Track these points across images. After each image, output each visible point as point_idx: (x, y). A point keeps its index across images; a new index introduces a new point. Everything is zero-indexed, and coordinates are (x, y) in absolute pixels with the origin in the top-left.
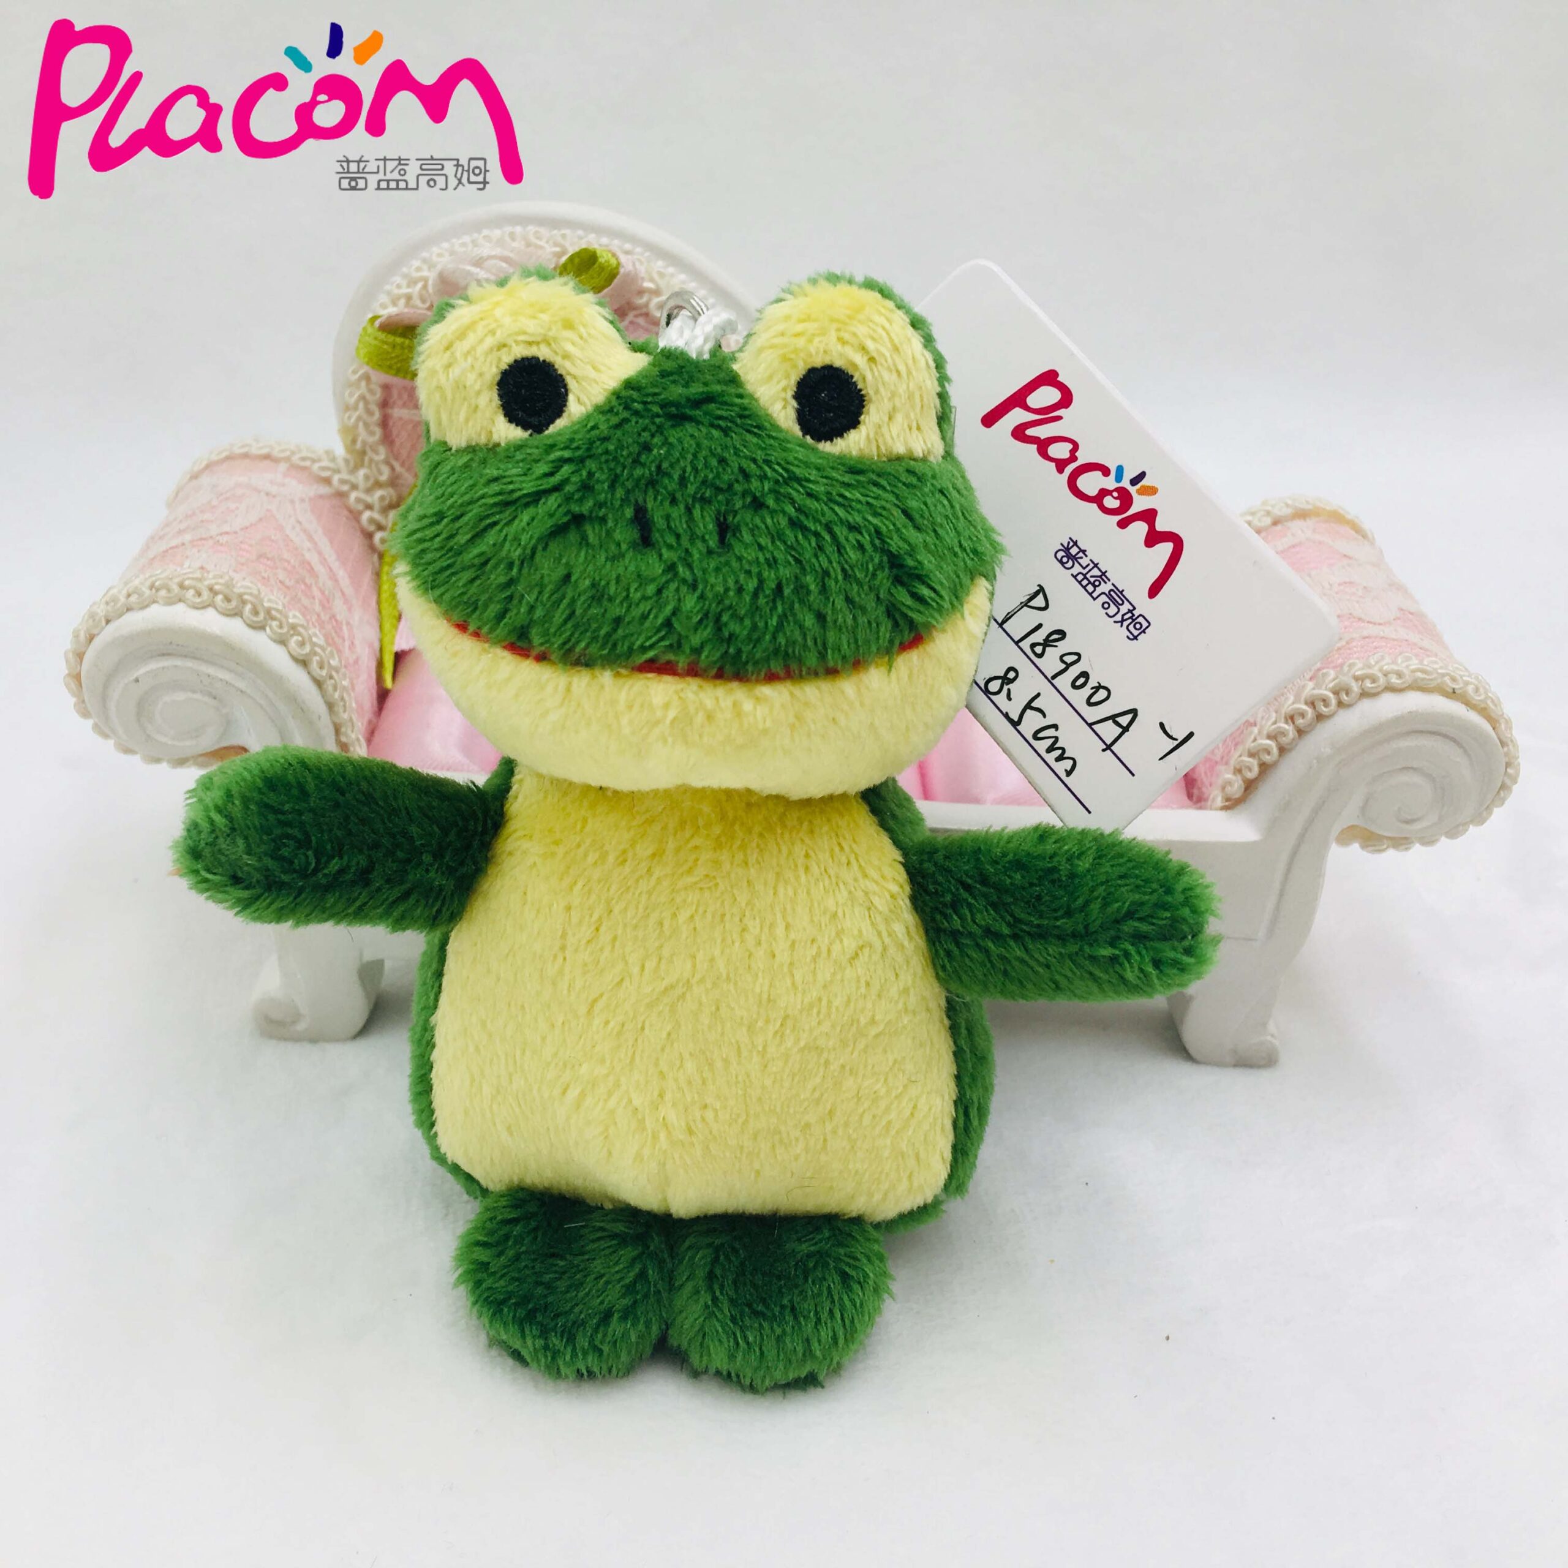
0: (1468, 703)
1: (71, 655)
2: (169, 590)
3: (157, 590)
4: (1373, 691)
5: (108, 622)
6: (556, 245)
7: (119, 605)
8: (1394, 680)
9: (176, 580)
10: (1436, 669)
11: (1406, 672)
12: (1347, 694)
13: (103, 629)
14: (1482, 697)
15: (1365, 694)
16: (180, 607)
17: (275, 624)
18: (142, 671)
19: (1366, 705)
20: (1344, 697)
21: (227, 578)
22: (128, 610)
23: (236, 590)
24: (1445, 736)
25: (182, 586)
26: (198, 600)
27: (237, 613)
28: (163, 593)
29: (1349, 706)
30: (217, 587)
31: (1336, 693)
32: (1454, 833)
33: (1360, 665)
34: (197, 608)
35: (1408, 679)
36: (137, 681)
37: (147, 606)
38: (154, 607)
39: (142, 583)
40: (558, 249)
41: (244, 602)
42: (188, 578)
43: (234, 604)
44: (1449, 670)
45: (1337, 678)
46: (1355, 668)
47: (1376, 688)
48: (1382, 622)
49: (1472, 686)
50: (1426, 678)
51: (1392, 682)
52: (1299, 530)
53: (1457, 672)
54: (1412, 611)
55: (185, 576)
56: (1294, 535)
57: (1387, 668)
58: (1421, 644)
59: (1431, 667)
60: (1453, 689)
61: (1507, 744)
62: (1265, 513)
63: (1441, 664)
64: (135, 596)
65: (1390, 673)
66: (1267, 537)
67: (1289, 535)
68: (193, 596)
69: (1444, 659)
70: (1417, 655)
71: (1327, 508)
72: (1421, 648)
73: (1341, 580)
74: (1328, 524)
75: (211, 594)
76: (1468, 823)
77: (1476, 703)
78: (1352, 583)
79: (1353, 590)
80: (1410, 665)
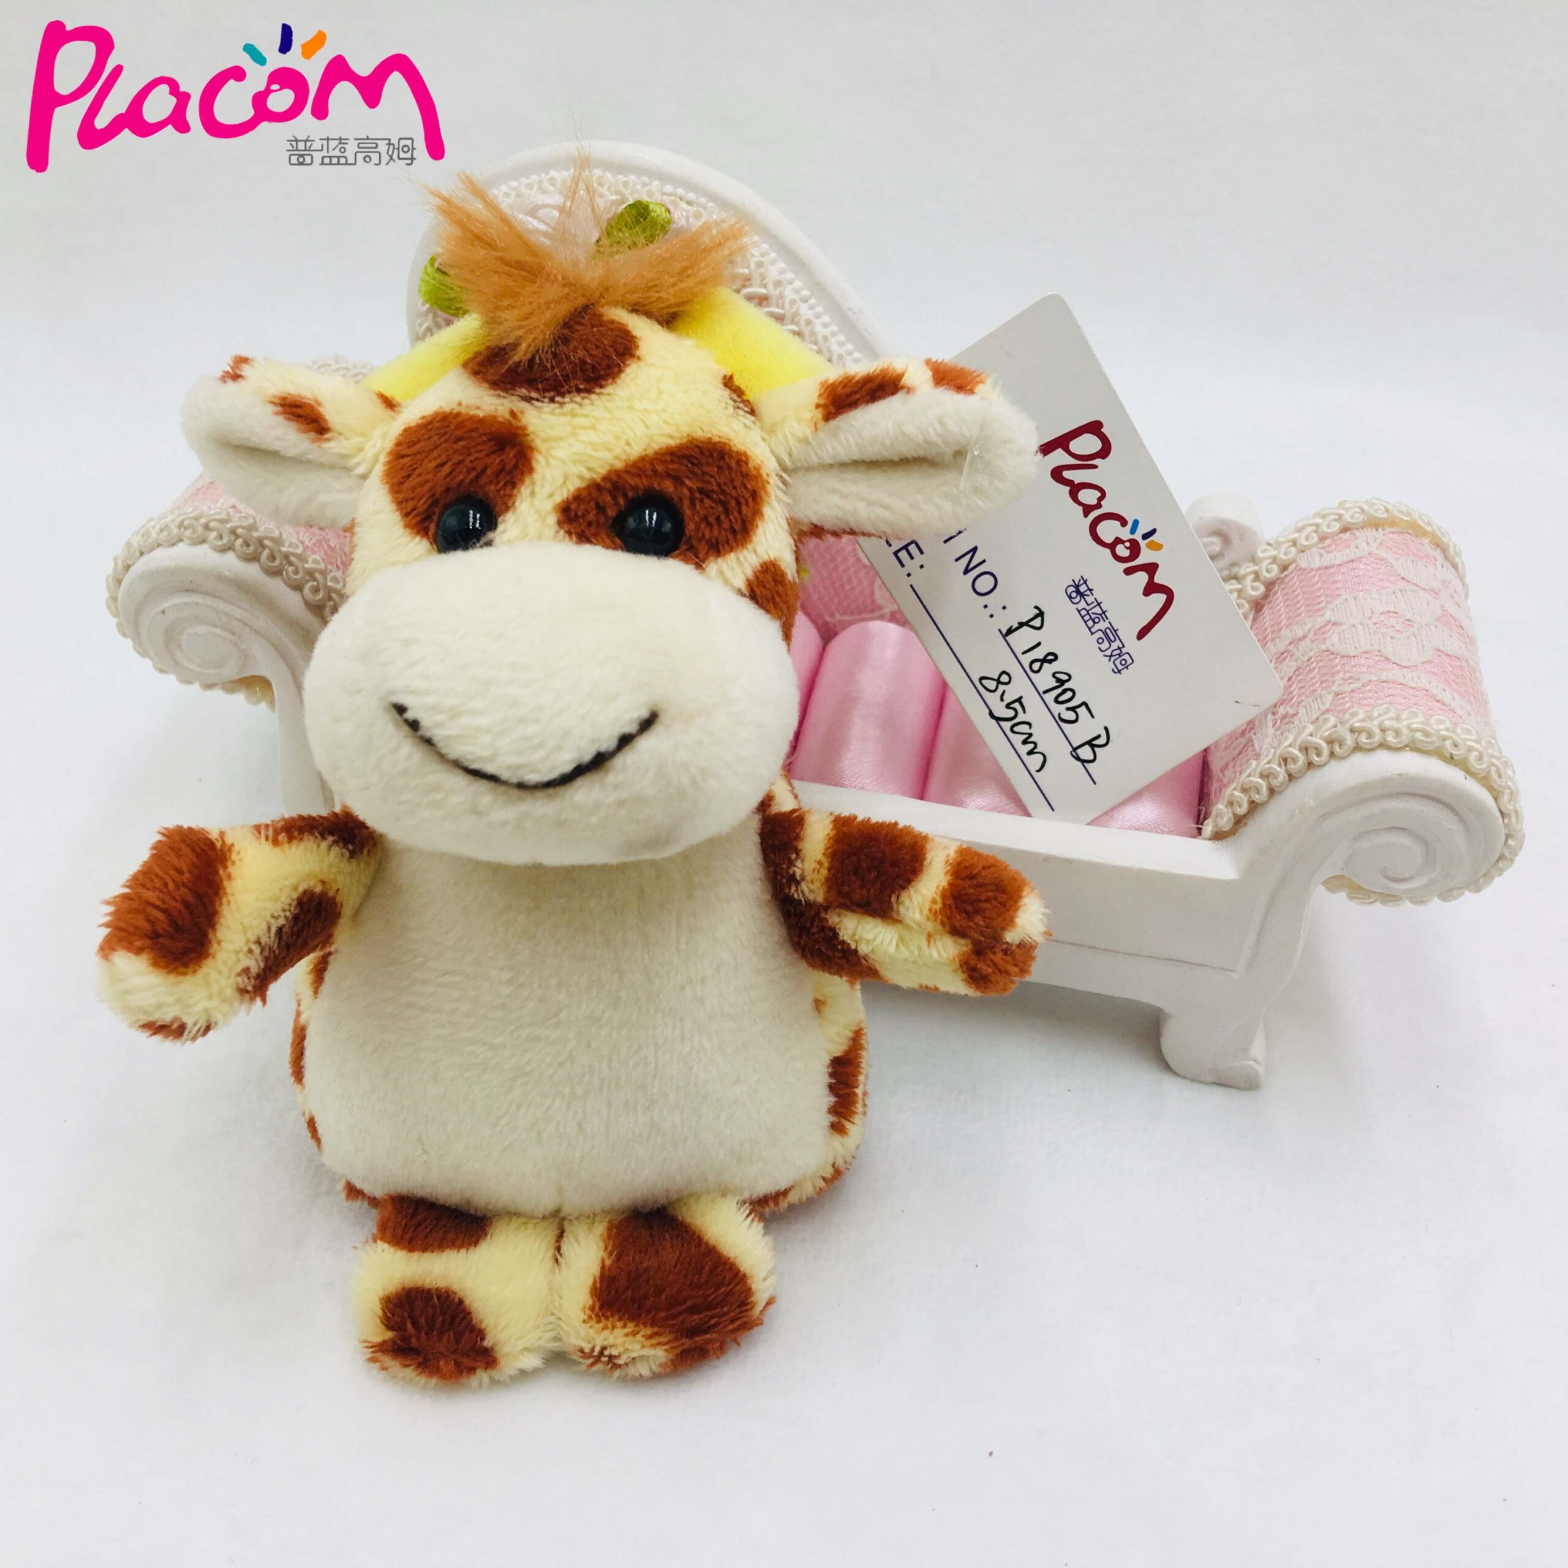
0: (1469, 772)
1: (111, 581)
2: (194, 531)
3: (186, 529)
4: (1369, 747)
5: (142, 554)
7: (150, 540)
8: (1391, 738)
9: (203, 521)
10: (1438, 731)
11: (1405, 731)
12: (1340, 746)
13: (137, 559)
14: (1484, 766)
15: (1357, 748)
16: (204, 548)
17: (291, 569)
18: (166, 605)
19: (1358, 759)
20: (1337, 749)
21: (251, 521)
22: (159, 545)
23: (256, 534)
24: (1439, 801)
25: (207, 528)
26: (218, 542)
27: (254, 558)
28: (188, 532)
29: (1342, 758)
30: (239, 531)
31: (1330, 742)
32: (1447, 895)
33: (1361, 716)
34: (219, 551)
35: (1405, 739)
36: (163, 612)
37: (174, 544)
38: (181, 545)
39: (173, 521)
40: (618, 198)
41: (263, 547)
42: (214, 520)
43: (252, 549)
44: (1454, 732)
45: (1335, 726)
46: (1355, 719)
47: (1371, 743)
48: (1408, 664)
49: (1476, 753)
50: (1425, 739)
51: (1388, 739)
52: (1365, 542)
53: (1463, 736)
54: (1450, 652)
55: (212, 518)
56: (1357, 547)
57: (1387, 723)
58: (1440, 697)
59: (1435, 727)
60: (1451, 754)
61: (1509, 816)
62: (1337, 517)
63: (1448, 725)
64: (165, 533)
65: (1388, 729)
66: (1329, 546)
67: (1352, 547)
68: (215, 539)
69: (1460, 716)
70: (1430, 709)
71: (1405, 518)
72: (1438, 701)
73: (1385, 609)
74: (1402, 536)
75: (233, 538)
76: (1462, 888)
77: (1478, 772)
78: (1396, 613)
79: (1393, 622)
80: (1412, 723)
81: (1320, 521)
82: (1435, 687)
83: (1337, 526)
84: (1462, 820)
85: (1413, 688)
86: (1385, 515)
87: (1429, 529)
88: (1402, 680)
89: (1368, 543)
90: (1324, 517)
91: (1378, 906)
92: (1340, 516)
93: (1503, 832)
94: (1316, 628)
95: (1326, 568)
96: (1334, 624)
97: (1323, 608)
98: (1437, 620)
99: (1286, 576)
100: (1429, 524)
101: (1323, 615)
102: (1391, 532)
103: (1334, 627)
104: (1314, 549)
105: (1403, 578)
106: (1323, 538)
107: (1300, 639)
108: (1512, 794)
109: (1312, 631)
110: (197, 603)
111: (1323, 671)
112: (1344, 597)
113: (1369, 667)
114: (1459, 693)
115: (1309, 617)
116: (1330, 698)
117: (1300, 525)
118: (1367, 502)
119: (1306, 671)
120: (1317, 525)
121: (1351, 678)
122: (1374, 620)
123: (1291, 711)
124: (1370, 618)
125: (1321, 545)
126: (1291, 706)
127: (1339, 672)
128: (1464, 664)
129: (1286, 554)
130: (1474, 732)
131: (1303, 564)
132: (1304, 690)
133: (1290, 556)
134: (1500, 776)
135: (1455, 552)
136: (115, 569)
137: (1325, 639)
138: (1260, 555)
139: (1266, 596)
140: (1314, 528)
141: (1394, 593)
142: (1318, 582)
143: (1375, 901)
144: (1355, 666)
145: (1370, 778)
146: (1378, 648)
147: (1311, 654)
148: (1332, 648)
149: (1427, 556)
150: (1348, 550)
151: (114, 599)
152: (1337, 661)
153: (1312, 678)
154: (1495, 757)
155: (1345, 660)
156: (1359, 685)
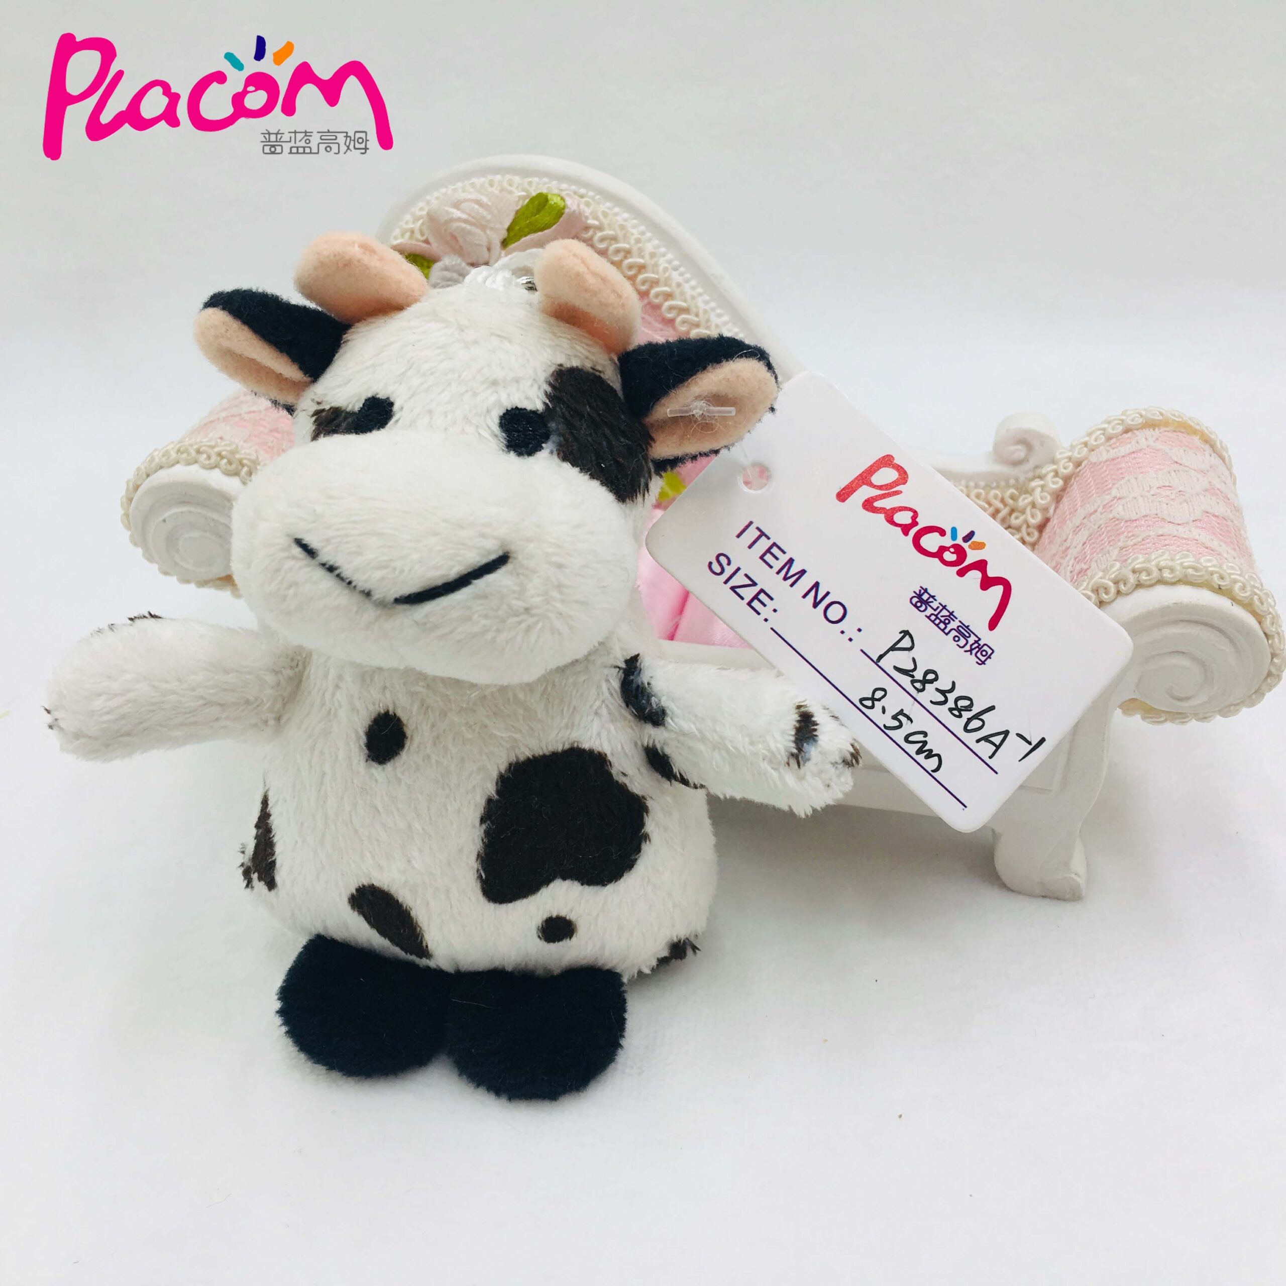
0: (1234, 599)
1: (124, 500)
2: (189, 454)
3: (182, 453)
4: (1149, 583)
5: (148, 476)
6: (523, 190)
7: (154, 464)
8: (1167, 575)
9: (195, 447)
10: (1206, 567)
11: (1178, 568)
12: (1125, 584)
13: (144, 480)
14: (1248, 594)
15: (1139, 585)
16: (195, 468)
18: (167, 515)
19: (1141, 594)
20: (1122, 587)
21: (233, 447)
22: (161, 468)
23: (237, 456)
24: (1212, 626)
25: (198, 452)
26: (207, 462)
27: (236, 474)
28: (184, 456)
29: (1127, 594)
30: (224, 453)
31: (1116, 583)
32: (1226, 712)
33: (1141, 559)
34: (207, 469)
35: (1179, 573)
36: (164, 521)
37: (173, 465)
38: (178, 466)
39: (173, 448)
40: (524, 194)
41: (243, 465)
42: (204, 446)
43: (234, 466)
44: (1221, 567)
45: (1120, 569)
46: (1135, 562)
47: (1150, 580)
48: (1180, 522)
49: (1240, 584)
50: (1196, 574)
51: (1165, 575)
52: (1144, 439)
53: (1229, 571)
54: (1217, 514)
55: (203, 444)
56: (1138, 442)
57: (1163, 564)
58: (1209, 544)
59: (1204, 564)
60: (1219, 585)
61: (1273, 637)
62: (1120, 422)
63: (1215, 562)
64: (166, 457)
65: (1164, 568)
66: (1115, 443)
67: (1134, 442)
68: (205, 459)
69: (1226, 559)
70: (1200, 554)
71: (1177, 419)
72: (1207, 548)
73: (1162, 484)
74: (1175, 433)
75: (219, 458)
76: (1238, 704)
77: (1242, 599)
78: (1170, 487)
79: (1168, 493)
80: (1185, 562)
81: (1106, 426)
82: (1204, 537)
83: (1120, 428)
84: (1232, 642)
85: (1186, 539)
86: (1160, 418)
87: (1198, 427)
88: (1175, 533)
89: (1146, 439)
90: (1109, 422)
91: (1168, 725)
92: (1122, 420)
93: (1268, 651)
94: (1105, 503)
95: (1113, 460)
96: (1120, 498)
97: (1110, 489)
98: (1207, 490)
99: (1080, 471)
100: (1198, 424)
101: (1110, 494)
102: (1165, 431)
103: (1119, 501)
104: (1102, 447)
105: (1177, 462)
106: (1109, 439)
107: (1091, 514)
108: (1273, 618)
109: (1101, 507)
110: (190, 512)
111: (1110, 534)
112: (1127, 478)
113: (1148, 526)
114: (1225, 542)
115: (1099, 497)
116: (1116, 552)
117: (1090, 430)
118: (1145, 410)
119: (1096, 536)
120: (1104, 429)
121: (1133, 535)
122: (1152, 492)
123: (1085, 567)
124: (1148, 491)
125: (1108, 444)
126: (1085, 563)
127: (1123, 532)
128: (1229, 523)
129: (1079, 453)
130: (1237, 568)
131: (1093, 458)
132: (1094, 550)
133: (1083, 454)
134: (1262, 604)
135: (1222, 447)
136: (127, 489)
137: (1111, 511)
138: (1058, 456)
139: (1063, 489)
140: (1102, 432)
141: (1169, 473)
142: (1106, 471)
143: (1165, 721)
144: (1136, 527)
145: (1151, 608)
146: (1156, 512)
147: (1101, 522)
148: (1117, 516)
149: (1197, 448)
150: (1129, 446)
151: (127, 515)
152: (1122, 525)
153: (1102, 540)
154: (1258, 588)
155: (1128, 524)
156: (1140, 539)
